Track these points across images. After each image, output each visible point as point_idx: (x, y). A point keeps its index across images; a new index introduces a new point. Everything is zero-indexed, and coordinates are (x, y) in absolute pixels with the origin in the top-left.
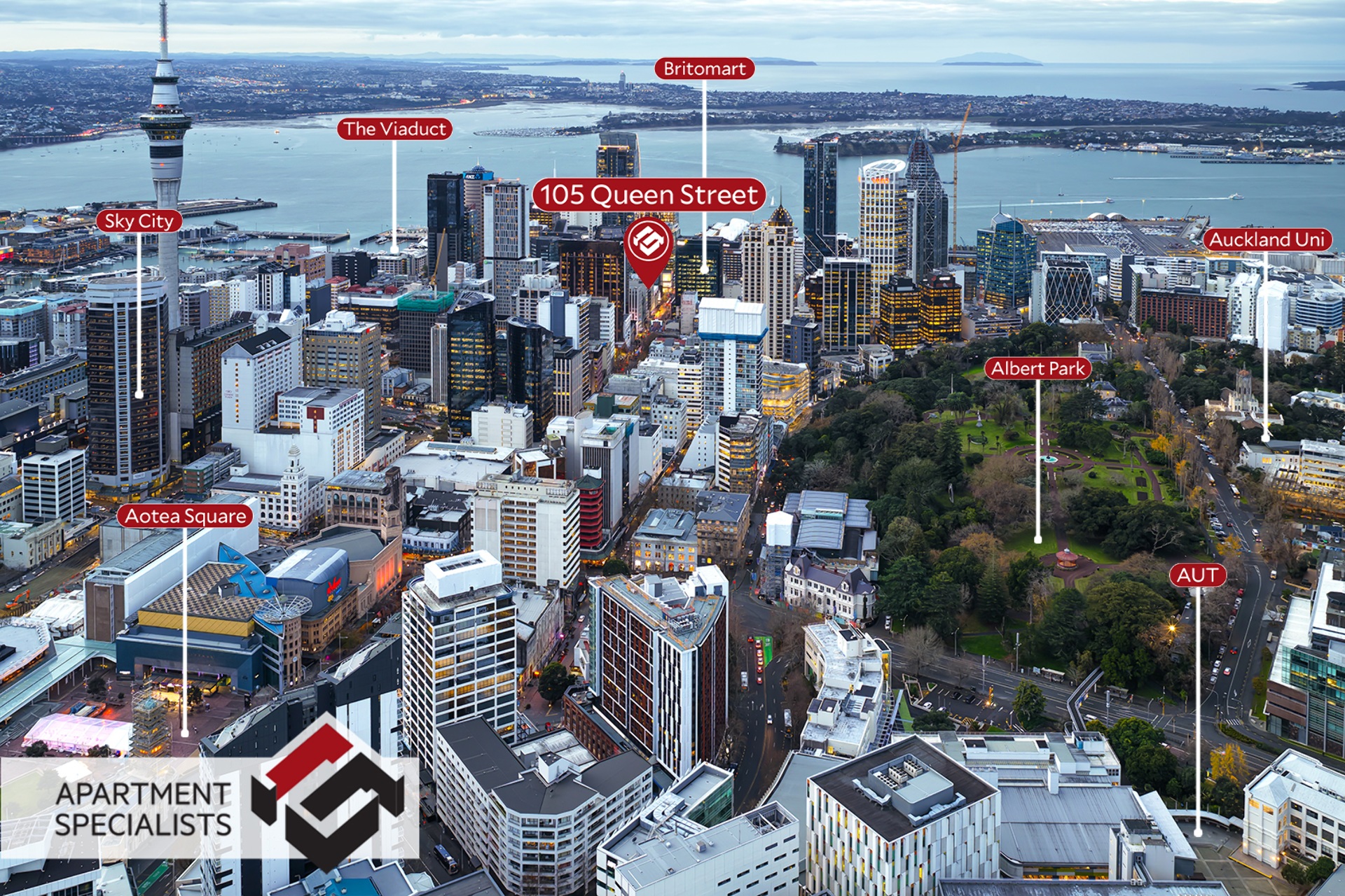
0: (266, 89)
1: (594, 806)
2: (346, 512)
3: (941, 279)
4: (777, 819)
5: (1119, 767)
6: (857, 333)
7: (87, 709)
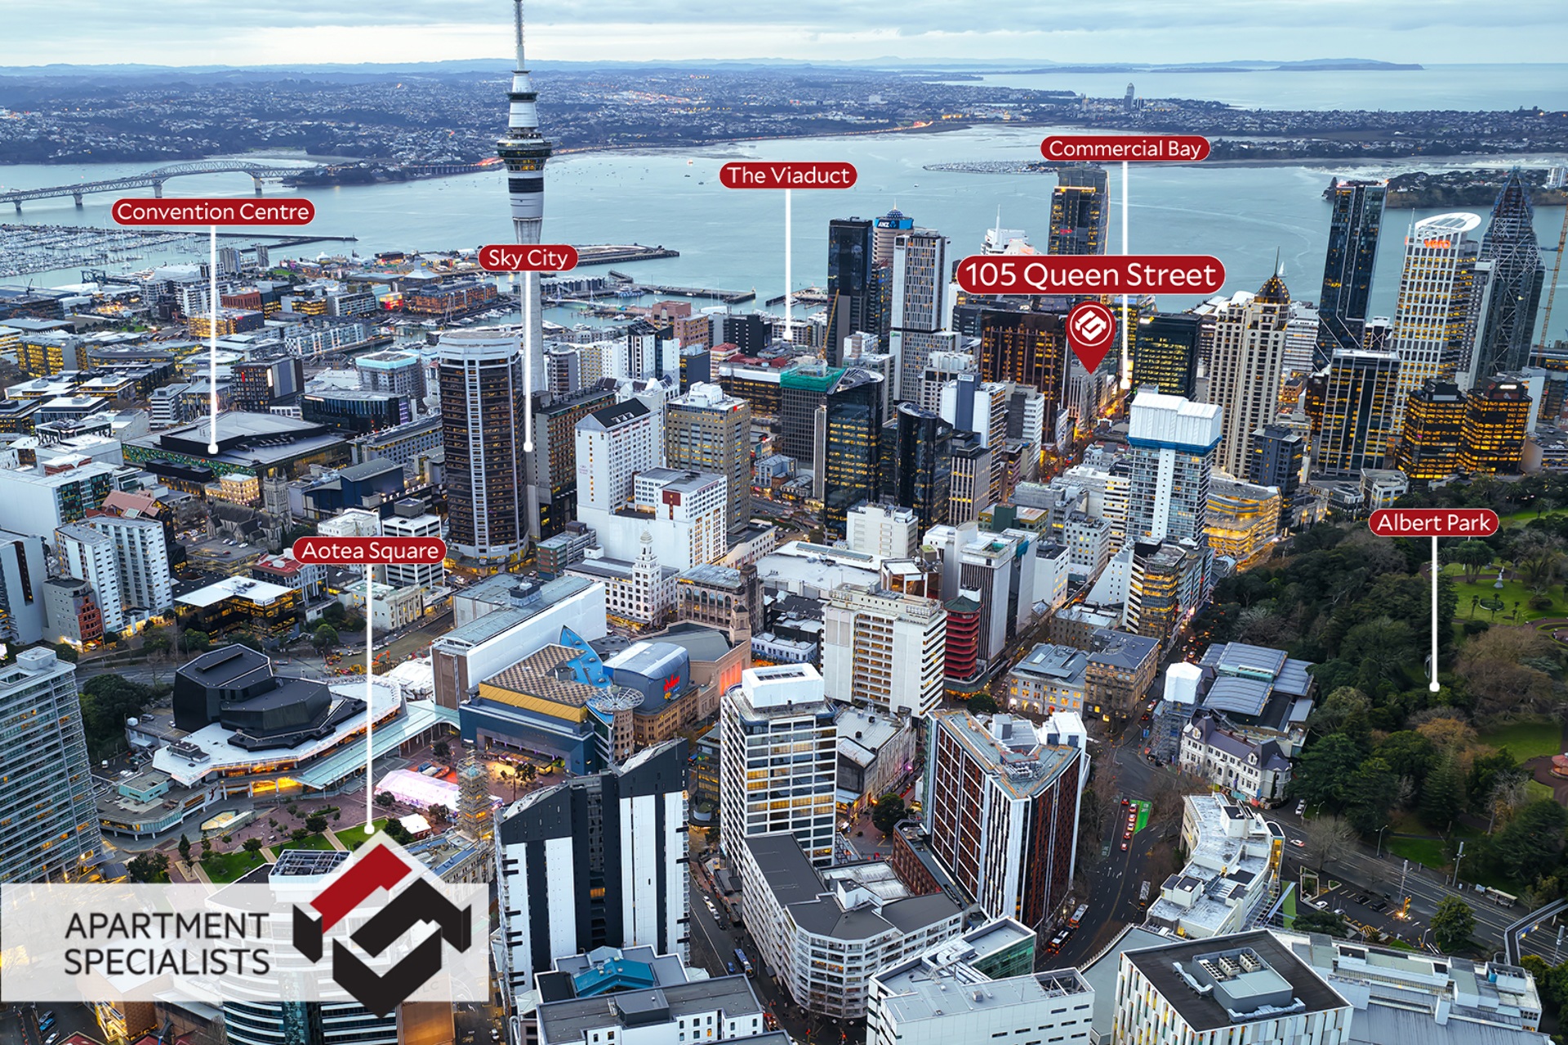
0: (684, 107)
1: (890, 940)
2: (698, 609)
3: (1502, 387)
4: (1072, 986)
5: (1540, 1011)
6: (1365, 453)
7: (432, 769)
